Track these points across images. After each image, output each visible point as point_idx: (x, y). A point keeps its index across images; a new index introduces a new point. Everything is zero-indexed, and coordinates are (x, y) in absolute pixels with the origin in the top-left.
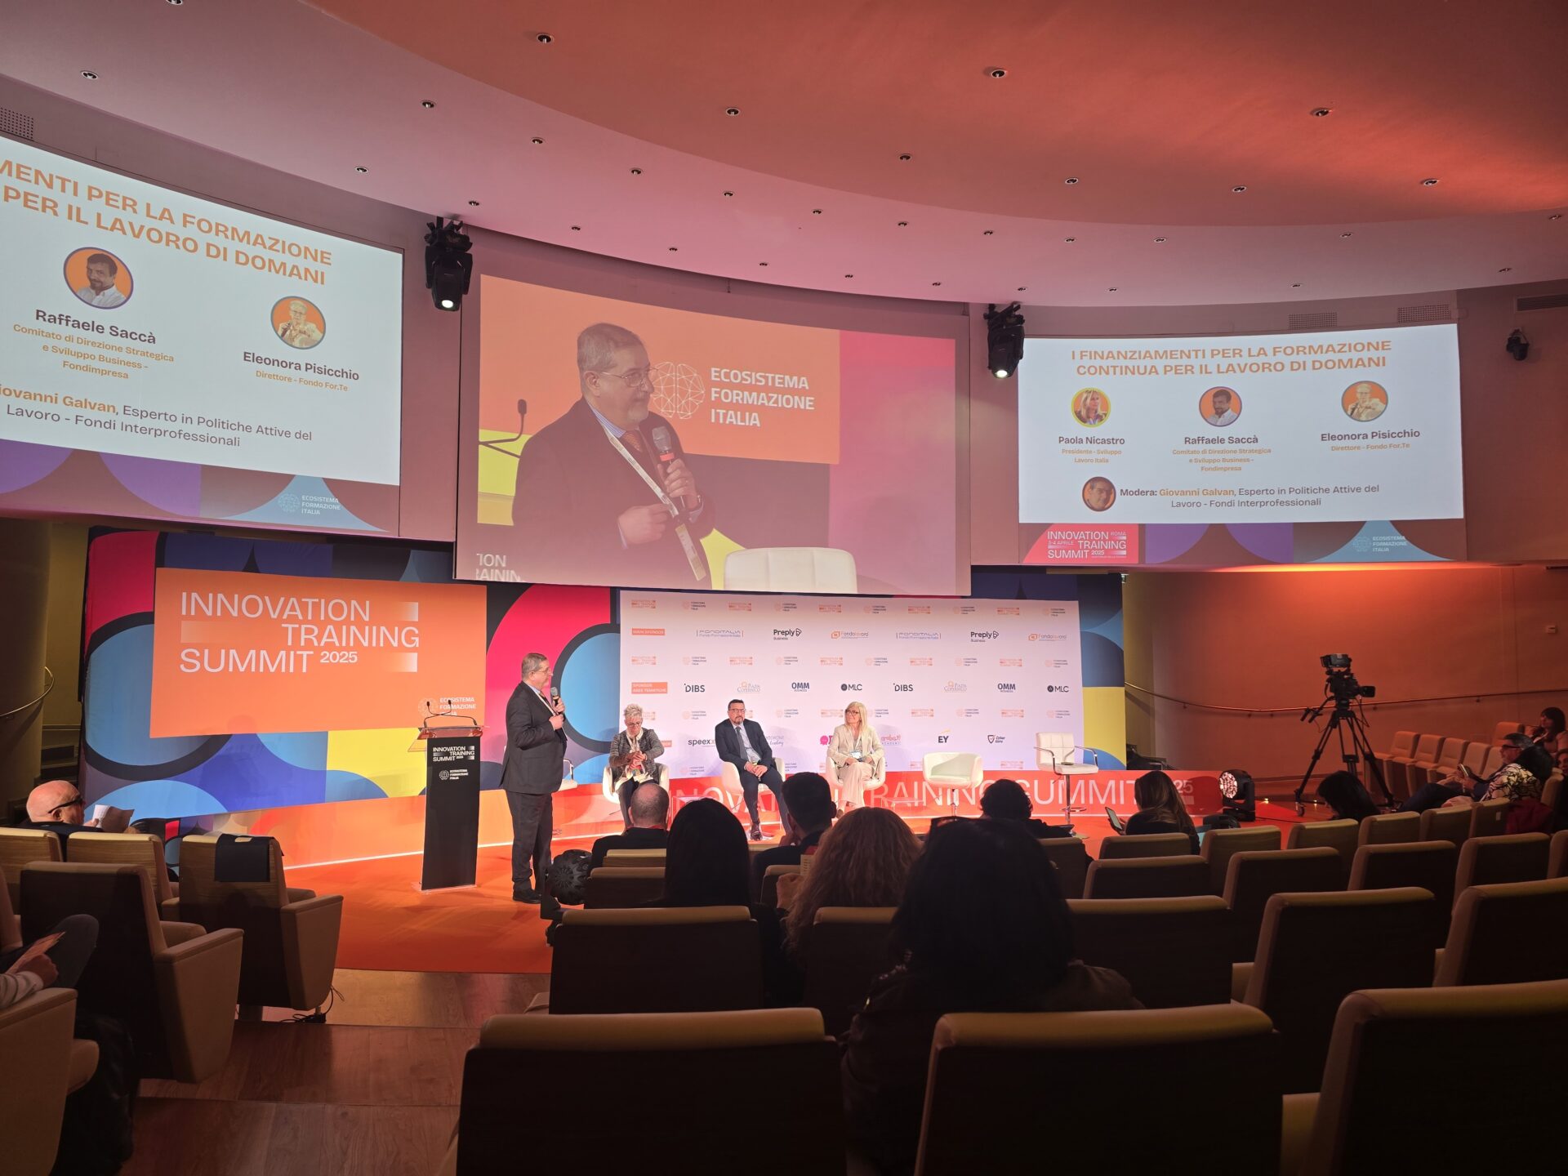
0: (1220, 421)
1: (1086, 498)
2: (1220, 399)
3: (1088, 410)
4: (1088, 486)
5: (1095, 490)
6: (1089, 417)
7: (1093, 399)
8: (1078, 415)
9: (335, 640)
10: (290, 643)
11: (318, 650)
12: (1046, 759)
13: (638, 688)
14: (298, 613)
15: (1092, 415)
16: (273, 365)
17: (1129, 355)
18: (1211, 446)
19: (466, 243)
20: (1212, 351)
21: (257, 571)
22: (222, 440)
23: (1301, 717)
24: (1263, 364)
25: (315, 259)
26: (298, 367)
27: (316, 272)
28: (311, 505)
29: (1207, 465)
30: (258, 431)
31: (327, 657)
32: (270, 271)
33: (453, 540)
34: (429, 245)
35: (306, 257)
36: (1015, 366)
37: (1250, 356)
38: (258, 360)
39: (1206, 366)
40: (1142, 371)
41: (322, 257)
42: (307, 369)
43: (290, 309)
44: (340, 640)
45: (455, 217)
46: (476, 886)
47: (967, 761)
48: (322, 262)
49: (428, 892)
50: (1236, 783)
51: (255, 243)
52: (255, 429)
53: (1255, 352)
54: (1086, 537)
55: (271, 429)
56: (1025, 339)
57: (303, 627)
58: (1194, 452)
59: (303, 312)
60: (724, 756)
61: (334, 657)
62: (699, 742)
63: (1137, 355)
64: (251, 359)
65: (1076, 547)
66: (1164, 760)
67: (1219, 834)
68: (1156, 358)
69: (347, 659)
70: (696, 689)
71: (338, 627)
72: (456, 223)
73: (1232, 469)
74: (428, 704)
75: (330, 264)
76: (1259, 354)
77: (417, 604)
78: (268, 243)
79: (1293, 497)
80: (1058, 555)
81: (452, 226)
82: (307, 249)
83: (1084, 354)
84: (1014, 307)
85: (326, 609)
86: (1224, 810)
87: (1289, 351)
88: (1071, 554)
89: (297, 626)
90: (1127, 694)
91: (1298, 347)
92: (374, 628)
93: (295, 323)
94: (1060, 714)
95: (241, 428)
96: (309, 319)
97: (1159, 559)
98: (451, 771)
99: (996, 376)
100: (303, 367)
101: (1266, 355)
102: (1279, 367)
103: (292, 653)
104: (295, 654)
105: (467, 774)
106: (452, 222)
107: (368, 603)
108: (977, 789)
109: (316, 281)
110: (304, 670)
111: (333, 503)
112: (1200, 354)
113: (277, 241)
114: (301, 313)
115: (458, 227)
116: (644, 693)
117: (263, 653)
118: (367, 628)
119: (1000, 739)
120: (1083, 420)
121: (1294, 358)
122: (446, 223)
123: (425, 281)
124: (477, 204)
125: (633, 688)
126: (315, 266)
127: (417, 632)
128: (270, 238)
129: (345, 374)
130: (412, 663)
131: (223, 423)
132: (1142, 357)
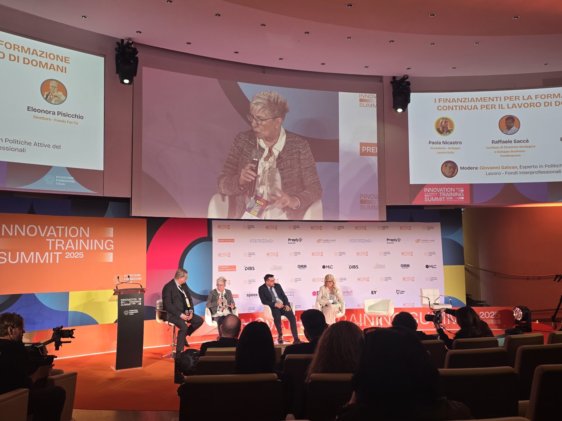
0: (510, 132)
1: (443, 171)
2: (509, 121)
3: (443, 128)
4: (444, 165)
5: (447, 167)
6: (443, 131)
7: (445, 122)
8: (438, 130)
9: (73, 247)
10: (50, 249)
11: (64, 252)
12: (426, 302)
13: (222, 269)
14: (55, 234)
15: (445, 130)
16: (42, 112)
17: (463, 100)
18: (505, 144)
19: (135, 51)
20: (505, 97)
21: (34, 213)
22: (17, 150)
23: (554, 279)
24: (530, 103)
25: (62, 61)
26: (54, 113)
27: (62, 67)
28: (61, 181)
29: (503, 154)
30: (34, 145)
31: (68, 255)
32: (40, 67)
33: (130, 197)
34: (117, 53)
35: (57, 60)
36: (406, 106)
37: (523, 99)
38: (35, 110)
39: (502, 105)
40: (470, 108)
41: (65, 60)
42: (58, 114)
43: (50, 85)
44: (75, 247)
45: (130, 39)
46: (142, 368)
47: (386, 303)
48: (65, 62)
49: (119, 371)
50: (521, 313)
51: (33, 54)
52: (33, 144)
53: (526, 98)
54: (443, 190)
55: (41, 144)
56: (411, 93)
57: (57, 240)
58: (497, 148)
59: (56, 87)
60: (264, 302)
61: (72, 255)
62: (252, 295)
63: (467, 100)
64: (31, 110)
65: (438, 196)
66: (485, 302)
67: (512, 338)
68: (476, 101)
69: (79, 256)
70: (250, 268)
71: (74, 240)
72: (130, 42)
73: (516, 156)
74: (118, 277)
75: (69, 63)
76: (528, 99)
77: (113, 228)
78: (39, 53)
79: (547, 169)
80: (430, 200)
81: (128, 44)
82: (58, 56)
83: (440, 100)
84: (405, 77)
85: (68, 231)
86: (516, 326)
87: (543, 97)
88: (436, 199)
89: (54, 240)
90: (466, 269)
91: (548, 95)
92: (92, 241)
93: (52, 92)
94: (432, 279)
95: (26, 143)
96: (59, 90)
97: (479, 202)
98: (130, 311)
99: (397, 112)
100: (56, 113)
101: (532, 99)
102: (538, 105)
103: (51, 253)
104: (53, 254)
105: (137, 312)
106: (128, 42)
107: (88, 228)
108: (391, 317)
109: (62, 71)
110: (57, 262)
111: (71, 180)
112: (499, 99)
113: (43, 52)
114: (55, 87)
115: (131, 44)
116: (224, 271)
117: (37, 253)
118: (88, 241)
119: (402, 292)
120: (441, 132)
121: (546, 100)
122: (125, 42)
123: (115, 70)
124: (141, 33)
125: (219, 269)
126: (62, 64)
127: (112, 242)
128: (40, 51)
129: (77, 116)
130: (110, 258)
131: (17, 141)
132: (470, 101)
